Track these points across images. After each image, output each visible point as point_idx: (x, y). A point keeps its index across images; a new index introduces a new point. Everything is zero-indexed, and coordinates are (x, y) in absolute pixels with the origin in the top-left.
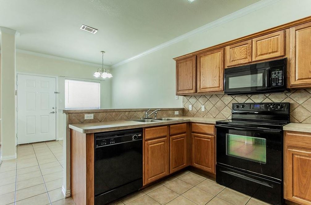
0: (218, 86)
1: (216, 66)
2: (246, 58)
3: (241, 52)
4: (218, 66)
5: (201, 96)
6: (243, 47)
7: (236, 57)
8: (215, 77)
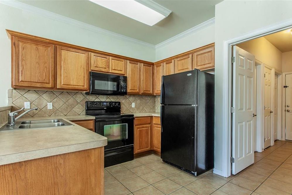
0: (83, 85)
1: (81, 66)
2: (105, 68)
3: (102, 62)
4: (83, 67)
5: (47, 91)
6: (104, 59)
7: (98, 65)
8: (80, 76)
